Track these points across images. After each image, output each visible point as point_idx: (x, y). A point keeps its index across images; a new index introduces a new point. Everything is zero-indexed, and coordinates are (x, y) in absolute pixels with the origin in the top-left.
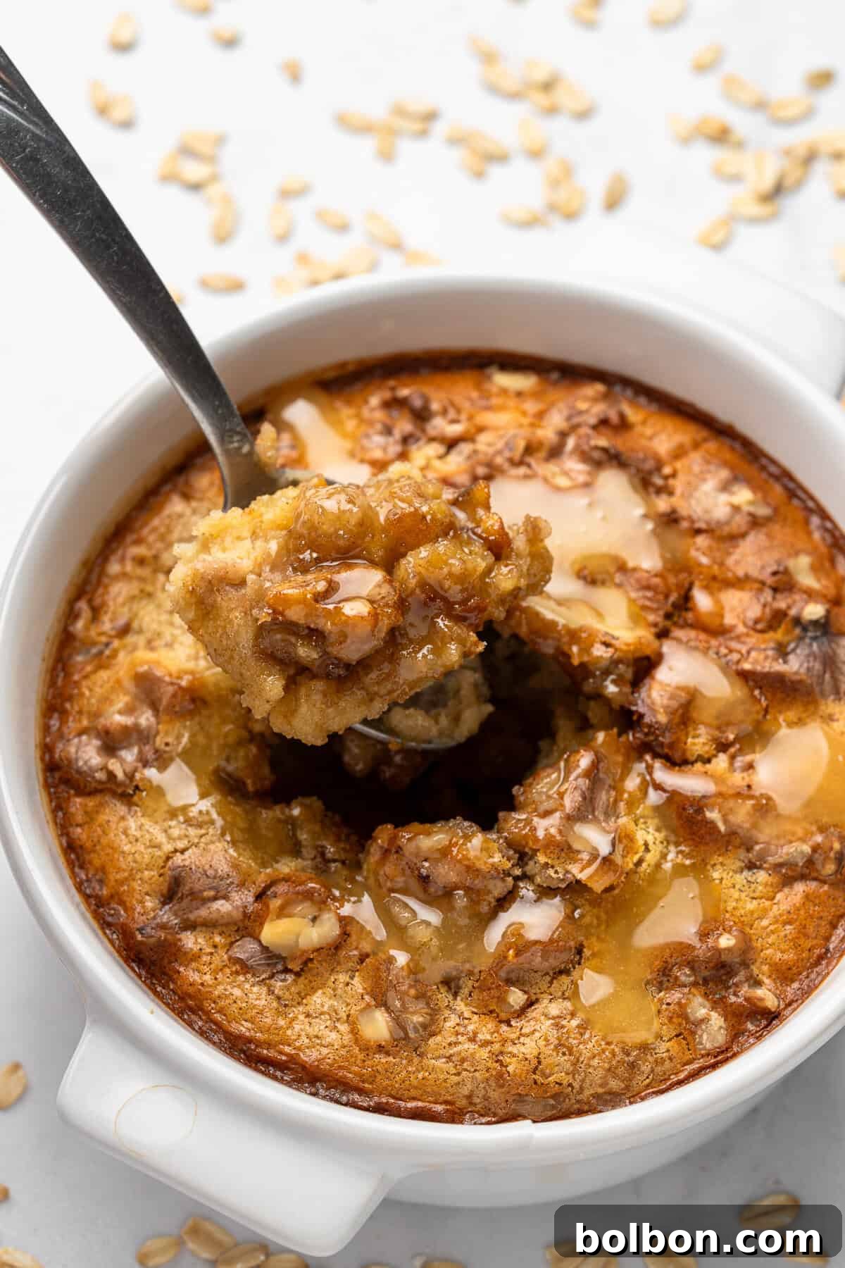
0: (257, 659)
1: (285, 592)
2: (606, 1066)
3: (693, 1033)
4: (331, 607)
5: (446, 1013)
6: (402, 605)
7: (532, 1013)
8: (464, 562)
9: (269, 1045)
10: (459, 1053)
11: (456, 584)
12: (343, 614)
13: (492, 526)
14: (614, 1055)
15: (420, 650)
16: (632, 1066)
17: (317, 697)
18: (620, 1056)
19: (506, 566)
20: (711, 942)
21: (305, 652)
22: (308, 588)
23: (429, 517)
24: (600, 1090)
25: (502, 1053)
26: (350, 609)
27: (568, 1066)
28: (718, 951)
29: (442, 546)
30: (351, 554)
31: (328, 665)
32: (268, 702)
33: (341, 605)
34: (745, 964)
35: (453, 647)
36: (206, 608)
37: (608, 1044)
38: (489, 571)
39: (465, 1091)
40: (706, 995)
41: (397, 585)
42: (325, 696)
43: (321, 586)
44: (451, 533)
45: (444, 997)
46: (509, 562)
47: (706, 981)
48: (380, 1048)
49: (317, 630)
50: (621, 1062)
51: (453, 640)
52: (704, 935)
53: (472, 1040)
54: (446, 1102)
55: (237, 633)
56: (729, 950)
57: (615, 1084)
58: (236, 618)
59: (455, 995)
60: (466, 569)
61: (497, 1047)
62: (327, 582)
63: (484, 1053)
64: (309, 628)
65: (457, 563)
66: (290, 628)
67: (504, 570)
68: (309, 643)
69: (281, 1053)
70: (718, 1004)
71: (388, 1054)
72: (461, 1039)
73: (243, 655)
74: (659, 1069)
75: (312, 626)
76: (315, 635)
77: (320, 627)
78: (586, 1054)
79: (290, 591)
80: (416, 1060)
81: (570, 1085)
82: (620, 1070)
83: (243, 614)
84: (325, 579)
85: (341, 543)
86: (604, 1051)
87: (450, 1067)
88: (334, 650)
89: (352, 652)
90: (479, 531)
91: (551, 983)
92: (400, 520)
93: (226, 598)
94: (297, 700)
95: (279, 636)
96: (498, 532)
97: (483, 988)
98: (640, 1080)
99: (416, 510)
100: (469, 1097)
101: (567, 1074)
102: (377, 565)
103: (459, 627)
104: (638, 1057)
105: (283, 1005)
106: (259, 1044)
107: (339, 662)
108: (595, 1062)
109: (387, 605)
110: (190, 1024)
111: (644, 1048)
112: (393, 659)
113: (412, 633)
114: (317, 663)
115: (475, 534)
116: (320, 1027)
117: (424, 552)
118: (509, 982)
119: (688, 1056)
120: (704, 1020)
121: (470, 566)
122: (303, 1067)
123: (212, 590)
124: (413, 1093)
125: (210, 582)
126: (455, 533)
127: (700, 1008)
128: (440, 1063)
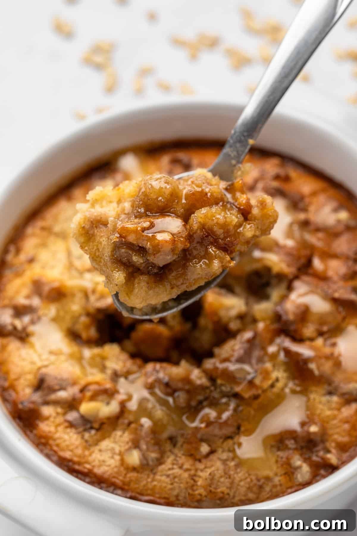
0: (113, 263)
1: (127, 226)
2: (247, 486)
3: (293, 473)
4: (150, 235)
5: (169, 453)
6: (190, 237)
7: (212, 457)
8: (225, 218)
9: (79, 463)
10: (173, 474)
11: (220, 229)
12: (156, 239)
13: (242, 201)
14: (252, 481)
15: (199, 262)
16: (261, 487)
17: (143, 284)
18: (255, 481)
19: (249, 224)
20: (306, 428)
21: (136, 259)
22: (139, 225)
23: (209, 194)
24: (243, 498)
25: (195, 475)
26: (160, 237)
27: (228, 485)
28: (309, 433)
29: (214, 209)
30: (166, 210)
31: (148, 267)
32: (117, 285)
33: (155, 234)
34: (323, 441)
35: (216, 262)
36: (89, 235)
37: (249, 475)
38: (240, 225)
39: (175, 493)
40: (301, 455)
41: (188, 227)
42: (148, 283)
43: (147, 224)
44: (221, 204)
45: (168, 446)
46: (251, 222)
47: (302, 448)
48: (134, 469)
49: (143, 248)
50: (255, 485)
51: (216, 258)
52: (303, 424)
53: (181, 467)
54: (165, 498)
55: (104, 248)
56: (315, 433)
57: (251, 496)
58: (103, 241)
59: (175, 445)
60: (226, 221)
61: (192, 472)
62: (150, 222)
63: (186, 475)
64: (139, 246)
65: (221, 218)
66: (130, 246)
67: (248, 226)
68: (139, 255)
69: (85, 468)
70: (307, 460)
71: (138, 472)
72: (175, 467)
73: (106, 260)
74: (274, 490)
75: (140, 245)
76: (141, 250)
77: (144, 246)
78: (237, 479)
79: (130, 226)
80: (152, 476)
81: (228, 494)
82: (255, 489)
83: (107, 239)
84: (150, 221)
85: (160, 204)
86: (246, 478)
87: (168, 480)
88: (151, 259)
89: (161, 260)
90: (236, 204)
91: (223, 442)
92: (193, 194)
93: (99, 231)
94: (134, 285)
95: (123, 250)
96: (245, 204)
97: (189, 442)
98: (264, 494)
99: (202, 190)
100: (177, 496)
101: (227, 488)
102: (179, 217)
103: (220, 252)
104: (264, 483)
105: (88, 445)
106: (74, 463)
107: (154, 265)
108: (242, 483)
109: (182, 237)
110: (41, 451)
111: (268, 479)
112: (185, 267)
113: (195, 253)
114: (143, 265)
115: (234, 205)
116: (106, 456)
117: (204, 211)
118: (202, 440)
119: (290, 484)
120: (300, 467)
121: (228, 220)
122: (95, 475)
123: (93, 227)
124: (149, 492)
125: (92, 222)
126: (223, 204)
127: (297, 461)
128: (163, 478)
